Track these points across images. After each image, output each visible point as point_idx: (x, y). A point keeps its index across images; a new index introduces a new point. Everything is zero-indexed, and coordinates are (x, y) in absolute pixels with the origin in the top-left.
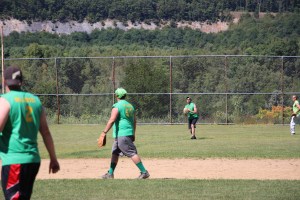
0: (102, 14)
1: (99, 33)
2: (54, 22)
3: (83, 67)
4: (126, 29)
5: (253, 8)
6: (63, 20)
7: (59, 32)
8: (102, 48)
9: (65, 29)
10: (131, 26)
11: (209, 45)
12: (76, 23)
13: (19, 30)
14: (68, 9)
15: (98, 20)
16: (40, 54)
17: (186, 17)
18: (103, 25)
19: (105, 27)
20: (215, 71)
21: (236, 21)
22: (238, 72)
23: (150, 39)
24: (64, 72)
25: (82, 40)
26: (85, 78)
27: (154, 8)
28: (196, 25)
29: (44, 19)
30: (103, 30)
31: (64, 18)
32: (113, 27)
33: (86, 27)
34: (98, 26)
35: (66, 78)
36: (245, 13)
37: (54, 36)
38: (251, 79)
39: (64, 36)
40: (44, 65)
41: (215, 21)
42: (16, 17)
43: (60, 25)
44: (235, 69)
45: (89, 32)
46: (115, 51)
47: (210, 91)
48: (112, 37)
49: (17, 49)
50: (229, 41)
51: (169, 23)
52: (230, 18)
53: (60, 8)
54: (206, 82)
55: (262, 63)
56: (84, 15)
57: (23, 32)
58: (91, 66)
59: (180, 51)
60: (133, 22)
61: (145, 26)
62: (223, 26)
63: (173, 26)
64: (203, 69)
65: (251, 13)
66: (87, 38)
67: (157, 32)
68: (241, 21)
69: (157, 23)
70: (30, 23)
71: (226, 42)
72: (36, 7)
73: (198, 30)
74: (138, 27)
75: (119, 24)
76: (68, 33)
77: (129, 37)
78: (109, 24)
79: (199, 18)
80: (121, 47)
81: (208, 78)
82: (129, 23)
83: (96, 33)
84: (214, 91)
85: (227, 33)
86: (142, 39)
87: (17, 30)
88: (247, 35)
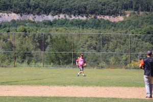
0: (59, 11)
1: (57, 21)
2: (34, 15)
3: (47, 38)
4: (71, 19)
5: (137, 9)
6: (39, 14)
7: (36, 20)
8: (57, 29)
9: (39, 19)
10: (73, 17)
11: (113, 28)
12: (45, 15)
13: (16, 19)
14: (41, 8)
15: (57, 14)
16: (25, 31)
17: (102, 13)
18: (59, 17)
19: (60, 18)
20: (115, 41)
21: (128, 16)
22: (127, 42)
23: (83, 24)
24: (37, 41)
25: (48, 24)
26: (48, 44)
27: (86, 8)
28: (107, 18)
29: (28, 13)
30: (59, 19)
31: (39, 13)
32: (64, 18)
33: (50, 18)
34: (56, 17)
35: (38, 44)
36: (132, 12)
37: (34, 22)
38: (133, 46)
39: (39, 22)
40: (27, 37)
41: (117, 16)
42: (14, 12)
43: (37, 16)
44: (125, 41)
45: (52, 21)
46: (64, 30)
47: (112, 51)
48: (63, 23)
49: (13, 28)
50: (124, 26)
51: (93, 17)
52: (125, 14)
53: (37, 8)
54: (110, 47)
55: (139, 38)
56: (49, 12)
57: (18, 20)
58: (51, 38)
59: (98, 31)
60: (74, 15)
61: (80, 18)
62: (121, 18)
63: (95, 18)
64: (109, 40)
65: (136, 12)
66: (50, 24)
67: (86, 21)
68: (130, 16)
69: (87, 16)
70: (21, 15)
71: (122, 26)
72: (25, 7)
73: (108, 20)
74: (77, 18)
75: (67, 17)
76: (41, 21)
77: (72, 23)
78: (62, 16)
79: (109, 14)
80: (67, 28)
81: (111, 45)
82: (73, 16)
83: (55, 21)
84: (114, 51)
85: (123, 22)
86: (79, 25)
87: (15, 19)
88: (133, 23)
